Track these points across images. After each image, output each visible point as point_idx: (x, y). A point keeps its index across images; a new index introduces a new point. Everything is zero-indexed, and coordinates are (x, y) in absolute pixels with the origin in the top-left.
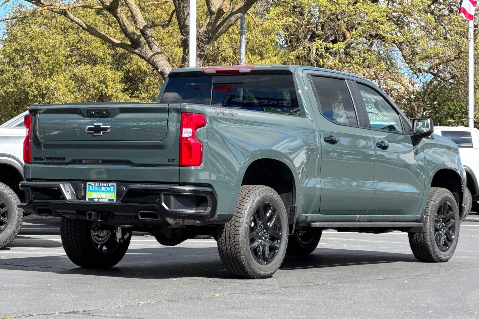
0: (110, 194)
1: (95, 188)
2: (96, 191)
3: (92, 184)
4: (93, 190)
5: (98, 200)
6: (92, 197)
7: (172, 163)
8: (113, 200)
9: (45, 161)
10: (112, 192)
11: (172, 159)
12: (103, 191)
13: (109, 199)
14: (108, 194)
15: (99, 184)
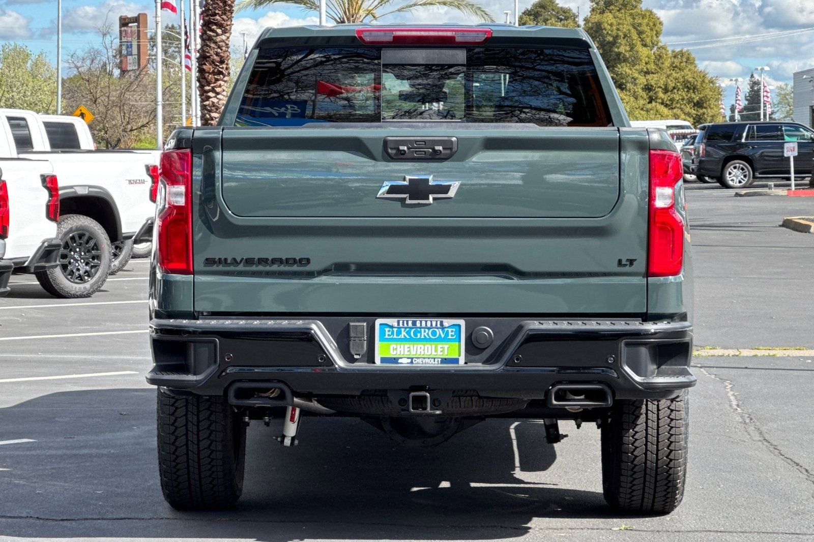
0: (446, 347)
1: (399, 333)
2: (405, 340)
3: (393, 321)
4: (395, 337)
5: (409, 361)
6: (392, 354)
7: (627, 269)
8: (456, 361)
9: (241, 267)
10: (450, 340)
11: (628, 260)
12: (426, 340)
13: (442, 359)
14: (439, 346)
15: (414, 323)
